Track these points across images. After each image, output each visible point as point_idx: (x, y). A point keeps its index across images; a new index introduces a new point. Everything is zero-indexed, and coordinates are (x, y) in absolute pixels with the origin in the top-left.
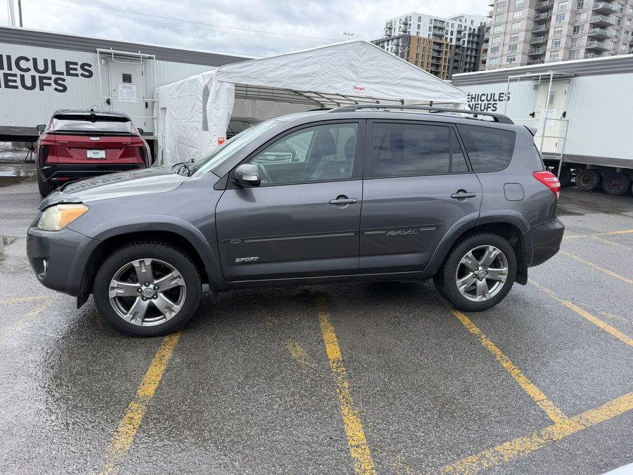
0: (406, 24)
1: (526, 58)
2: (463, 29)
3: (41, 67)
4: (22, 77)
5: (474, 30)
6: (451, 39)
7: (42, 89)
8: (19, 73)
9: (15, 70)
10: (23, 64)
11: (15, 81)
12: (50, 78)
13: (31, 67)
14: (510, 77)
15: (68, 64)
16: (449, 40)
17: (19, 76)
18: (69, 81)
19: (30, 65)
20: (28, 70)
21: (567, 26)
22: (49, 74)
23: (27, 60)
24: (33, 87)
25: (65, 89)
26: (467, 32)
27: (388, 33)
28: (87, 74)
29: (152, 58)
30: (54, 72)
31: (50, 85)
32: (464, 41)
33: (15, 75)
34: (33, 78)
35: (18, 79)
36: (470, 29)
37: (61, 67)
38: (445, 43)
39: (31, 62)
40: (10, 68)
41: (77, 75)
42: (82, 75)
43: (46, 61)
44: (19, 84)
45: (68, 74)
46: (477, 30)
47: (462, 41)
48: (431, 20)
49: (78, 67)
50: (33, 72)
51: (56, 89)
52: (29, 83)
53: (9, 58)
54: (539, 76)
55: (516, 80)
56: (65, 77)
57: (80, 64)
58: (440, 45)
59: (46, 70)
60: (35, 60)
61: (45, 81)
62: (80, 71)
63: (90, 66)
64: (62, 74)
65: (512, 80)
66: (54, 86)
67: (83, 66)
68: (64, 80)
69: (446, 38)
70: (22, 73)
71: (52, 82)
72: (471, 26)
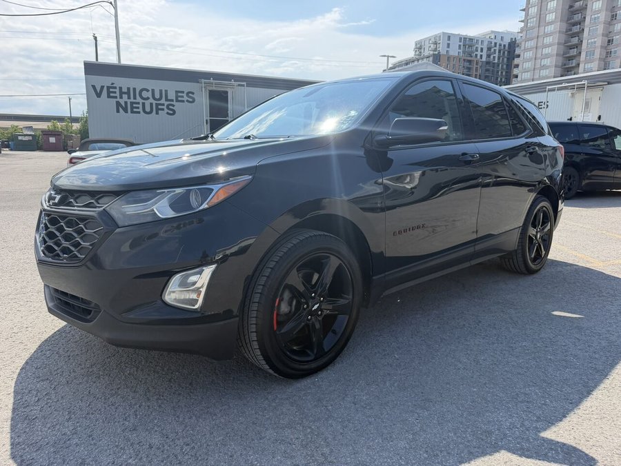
0: (435, 43)
1: (559, 71)
2: (493, 44)
3: (157, 96)
4: (144, 104)
5: (505, 46)
6: (481, 56)
7: (157, 113)
8: (141, 101)
9: (139, 99)
10: (145, 94)
11: (138, 108)
12: (163, 105)
13: (150, 97)
14: (548, 87)
15: (177, 92)
16: (479, 57)
17: (141, 103)
18: (178, 106)
19: (149, 94)
20: (148, 98)
21: (601, 37)
22: (163, 101)
23: (148, 91)
24: (151, 112)
25: (174, 112)
26: (497, 48)
27: (417, 53)
28: (191, 100)
29: (243, 86)
30: (167, 100)
31: (163, 109)
32: (494, 57)
33: (139, 103)
34: (151, 104)
35: (140, 106)
36: (500, 45)
37: (172, 95)
38: (475, 59)
39: (150, 92)
40: (135, 98)
41: (183, 101)
42: (187, 101)
43: (161, 91)
44: (141, 110)
45: (177, 101)
46: (507, 46)
47: (492, 57)
48: (461, 38)
49: (185, 95)
50: (151, 100)
51: (168, 113)
52: (148, 109)
53: (134, 89)
54: (574, 85)
55: (553, 90)
56: (174, 103)
57: (185, 92)
58: (470, 61)
59: (160, 99)
60: (153, 90)
61: (160, 107)
62: (186, 98)
63: (193, 93)
64: (172, 100)
65: (549, 90)
66: (166, 110)
67: (188, 93)
68: (173, 106)
69: (476, 55)
70: (144, 101)
71: (165, 107)
72: (501, 42)
